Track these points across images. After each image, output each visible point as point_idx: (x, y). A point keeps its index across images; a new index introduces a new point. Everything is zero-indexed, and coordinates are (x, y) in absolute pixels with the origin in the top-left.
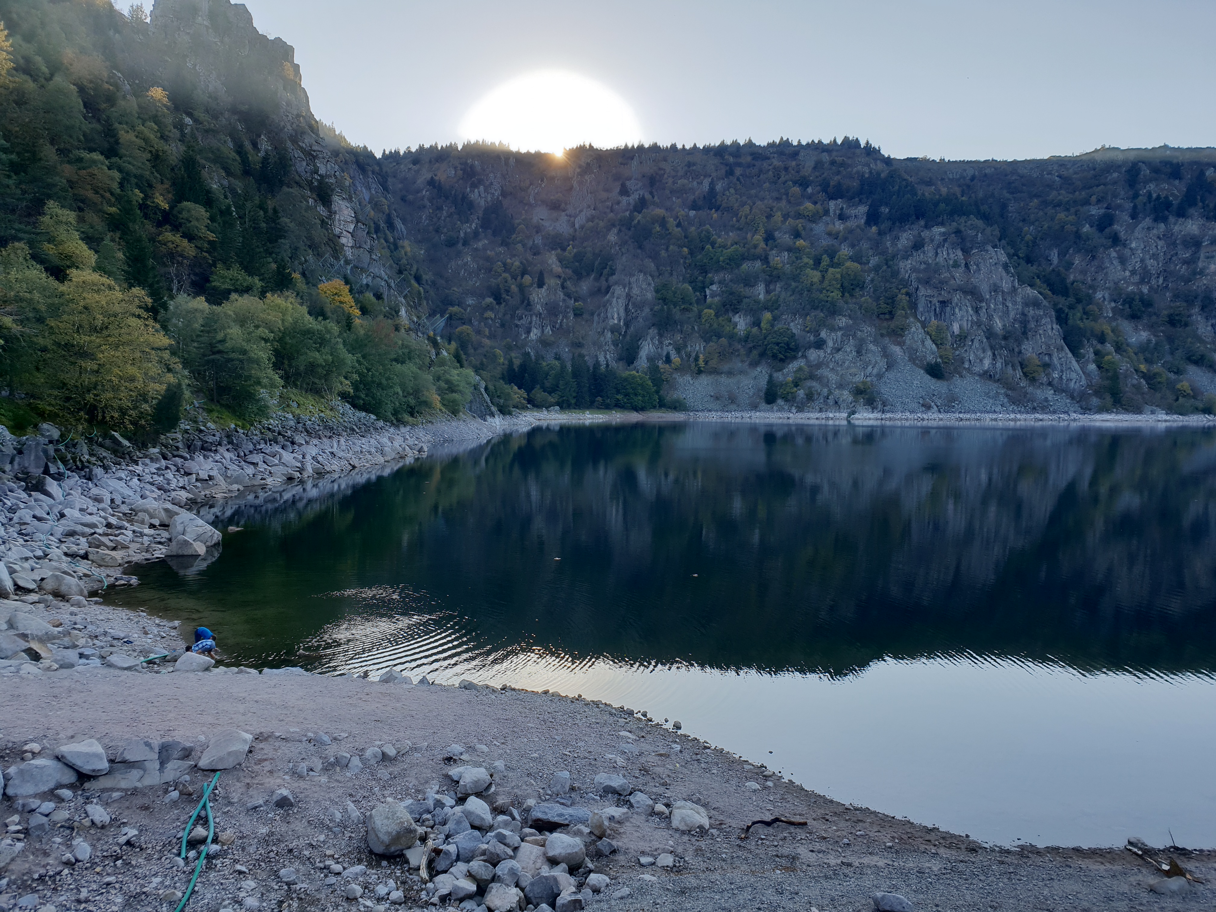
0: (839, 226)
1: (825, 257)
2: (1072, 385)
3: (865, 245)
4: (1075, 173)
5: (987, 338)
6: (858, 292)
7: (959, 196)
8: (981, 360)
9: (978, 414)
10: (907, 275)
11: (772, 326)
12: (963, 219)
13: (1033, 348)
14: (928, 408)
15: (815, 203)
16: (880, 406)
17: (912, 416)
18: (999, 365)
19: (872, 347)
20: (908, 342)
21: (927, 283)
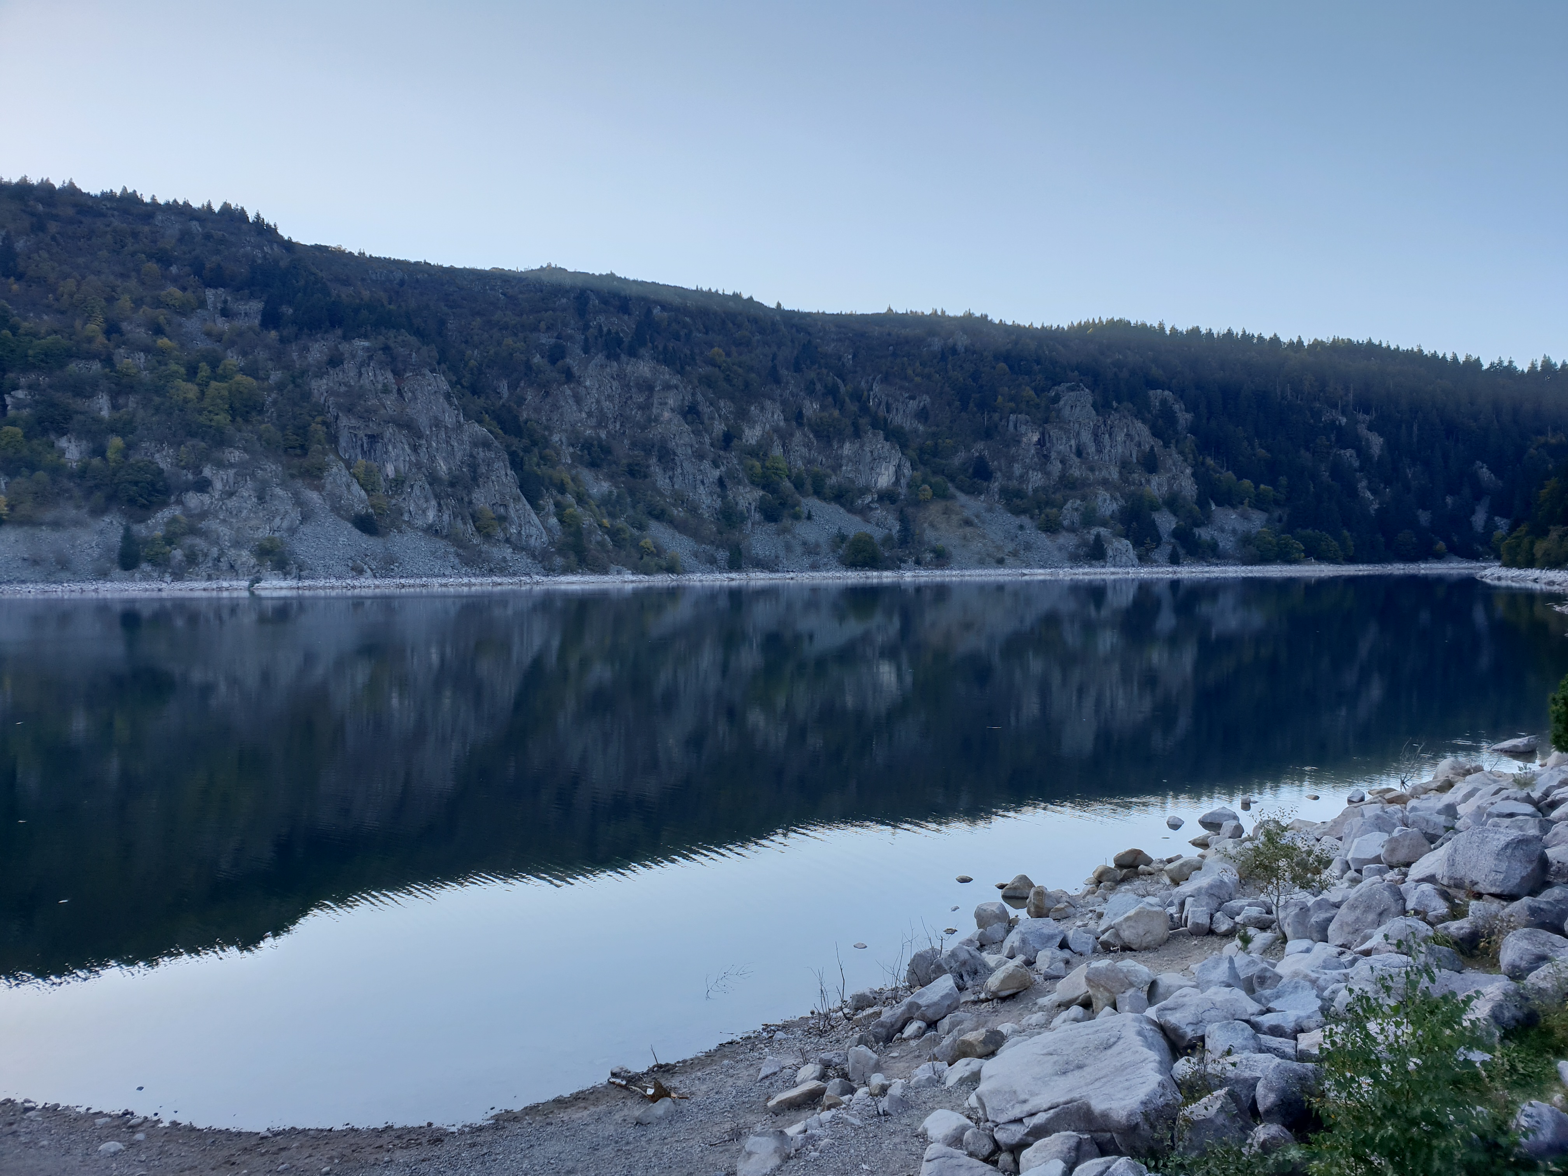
0: (222, 325)
1: (203, 365)
2: (532, 541)
3: (262, 355)
4: (521, 292)
5: (430, 484)
6: (255, 417)
7: (386, 303)
8: (424, 512)
9: (424, 579)
10: (322, 399)
11: (126, 457)
12: (392, 333)
13: (485, 498)
14: (360, 572)
15: (184, 289)
16: (294, 570)
17: (338, 583)
18: (446, 517)
19: (278, 491)
20: (328, 487)
21: (349, 411)
